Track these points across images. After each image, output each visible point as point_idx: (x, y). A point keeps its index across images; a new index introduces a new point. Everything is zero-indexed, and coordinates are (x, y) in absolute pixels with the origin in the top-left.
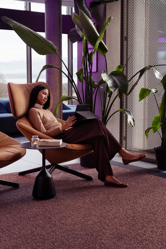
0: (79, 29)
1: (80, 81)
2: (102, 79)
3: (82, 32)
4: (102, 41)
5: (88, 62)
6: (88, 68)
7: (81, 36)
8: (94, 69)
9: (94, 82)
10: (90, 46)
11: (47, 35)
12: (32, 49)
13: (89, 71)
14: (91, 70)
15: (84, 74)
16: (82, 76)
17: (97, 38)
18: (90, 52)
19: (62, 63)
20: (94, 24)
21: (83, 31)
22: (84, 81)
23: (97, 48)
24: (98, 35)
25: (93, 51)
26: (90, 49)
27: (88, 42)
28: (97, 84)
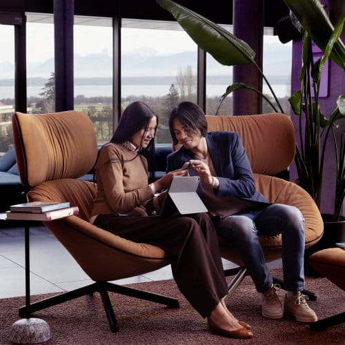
0: (295, 17)
1: (295, 113)
2: (338, 111)
3: (301, 22)
4: (339, 39)
5: (311, 79)
6: (312, 89)
7: (299, 30)
8: (323, 92)
9: (322, 116)
10: (316, 49)
11: (236, 30)
12: (207, 53)
13: (313, 95)
14: (317, 94)
15: (303, 99)
16: (299, 103)
17: (329, 34)
18: (315, 59)
19: (264, 80)
20: (324, 8)
21: (304, 20)
22: (303, 114)
23: (329, 52)
24: (333, 29)
25: (323, 58)
26: (317, 54)
27: (313, 42)
28: (329, 120)
